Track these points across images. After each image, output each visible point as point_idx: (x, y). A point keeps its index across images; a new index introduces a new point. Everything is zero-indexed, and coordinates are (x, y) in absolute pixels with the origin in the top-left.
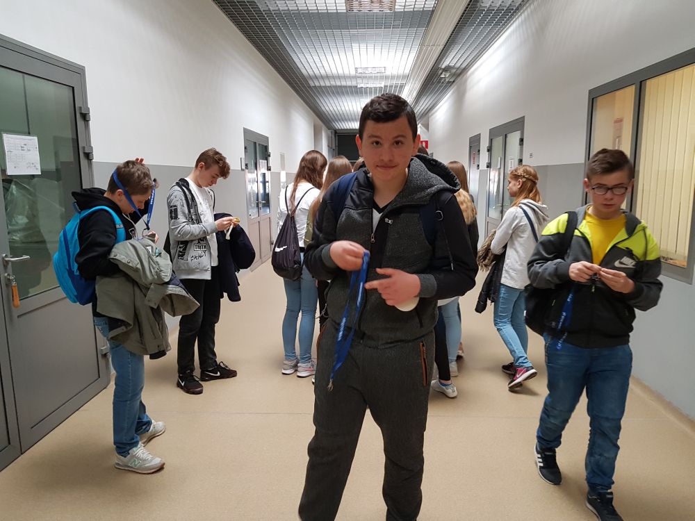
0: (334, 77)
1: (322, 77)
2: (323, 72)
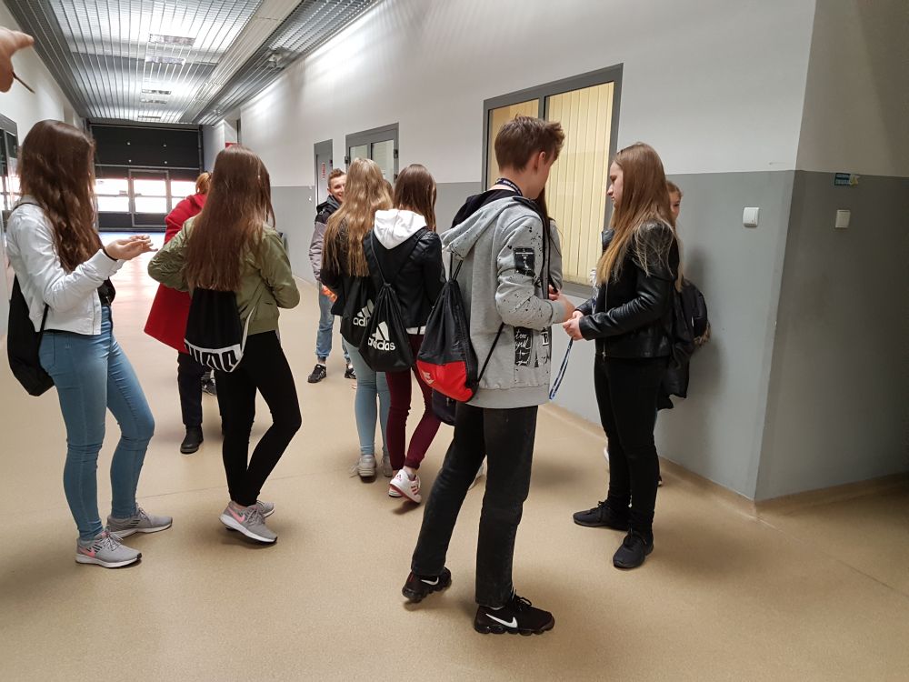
0: (111, 43)
1: (92, 41)
2: (96, 34)
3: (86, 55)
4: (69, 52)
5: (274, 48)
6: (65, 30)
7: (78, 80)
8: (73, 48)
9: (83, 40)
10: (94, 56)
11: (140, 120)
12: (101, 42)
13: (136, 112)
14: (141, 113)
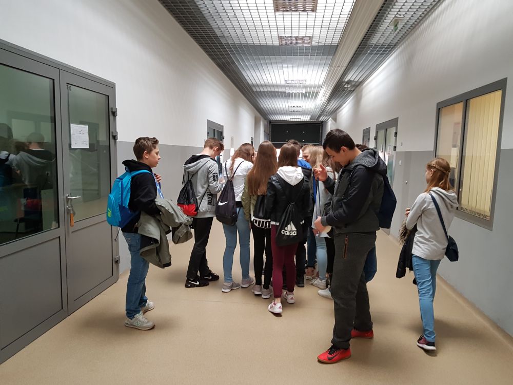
0: (270, 86)
1: (262, 86)
2: (262, 82)
3: (260, 92)
4: (253, 91)
5: (346, 80)
6: (249, 82)
7: (260, 104)
8: (254, 90)
9: (258, 85)
10: (264, 92)
11: (292, 120)
12: (266, 86)
13: (289, 116)
14: (291, 117)
